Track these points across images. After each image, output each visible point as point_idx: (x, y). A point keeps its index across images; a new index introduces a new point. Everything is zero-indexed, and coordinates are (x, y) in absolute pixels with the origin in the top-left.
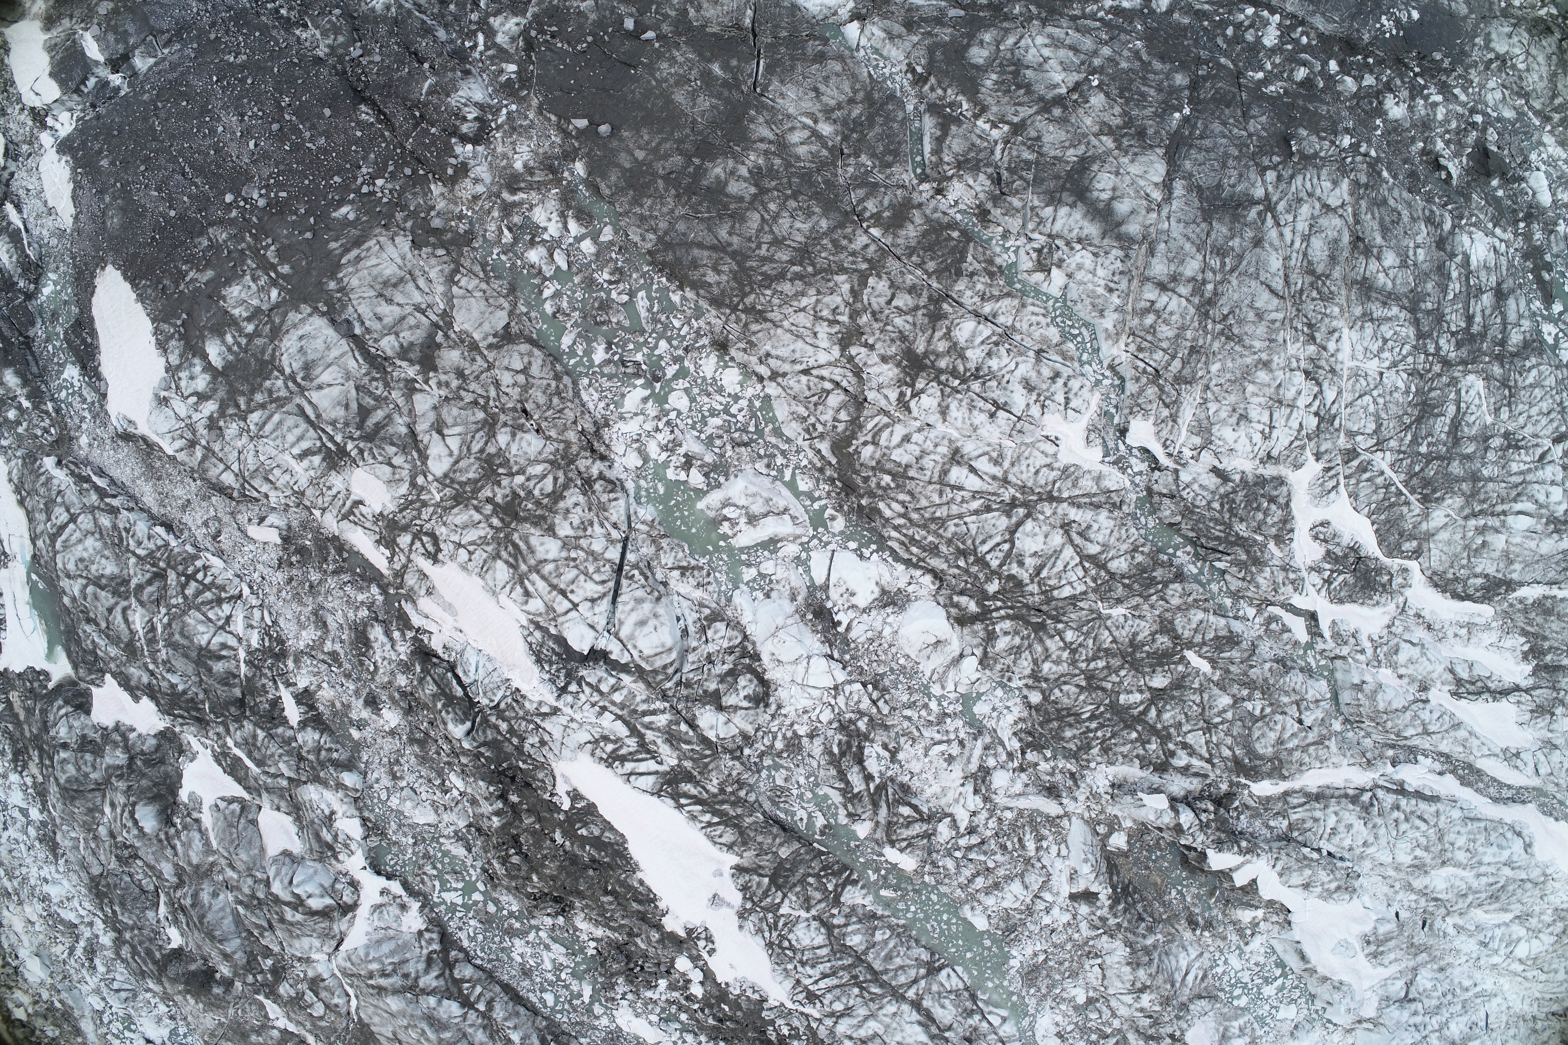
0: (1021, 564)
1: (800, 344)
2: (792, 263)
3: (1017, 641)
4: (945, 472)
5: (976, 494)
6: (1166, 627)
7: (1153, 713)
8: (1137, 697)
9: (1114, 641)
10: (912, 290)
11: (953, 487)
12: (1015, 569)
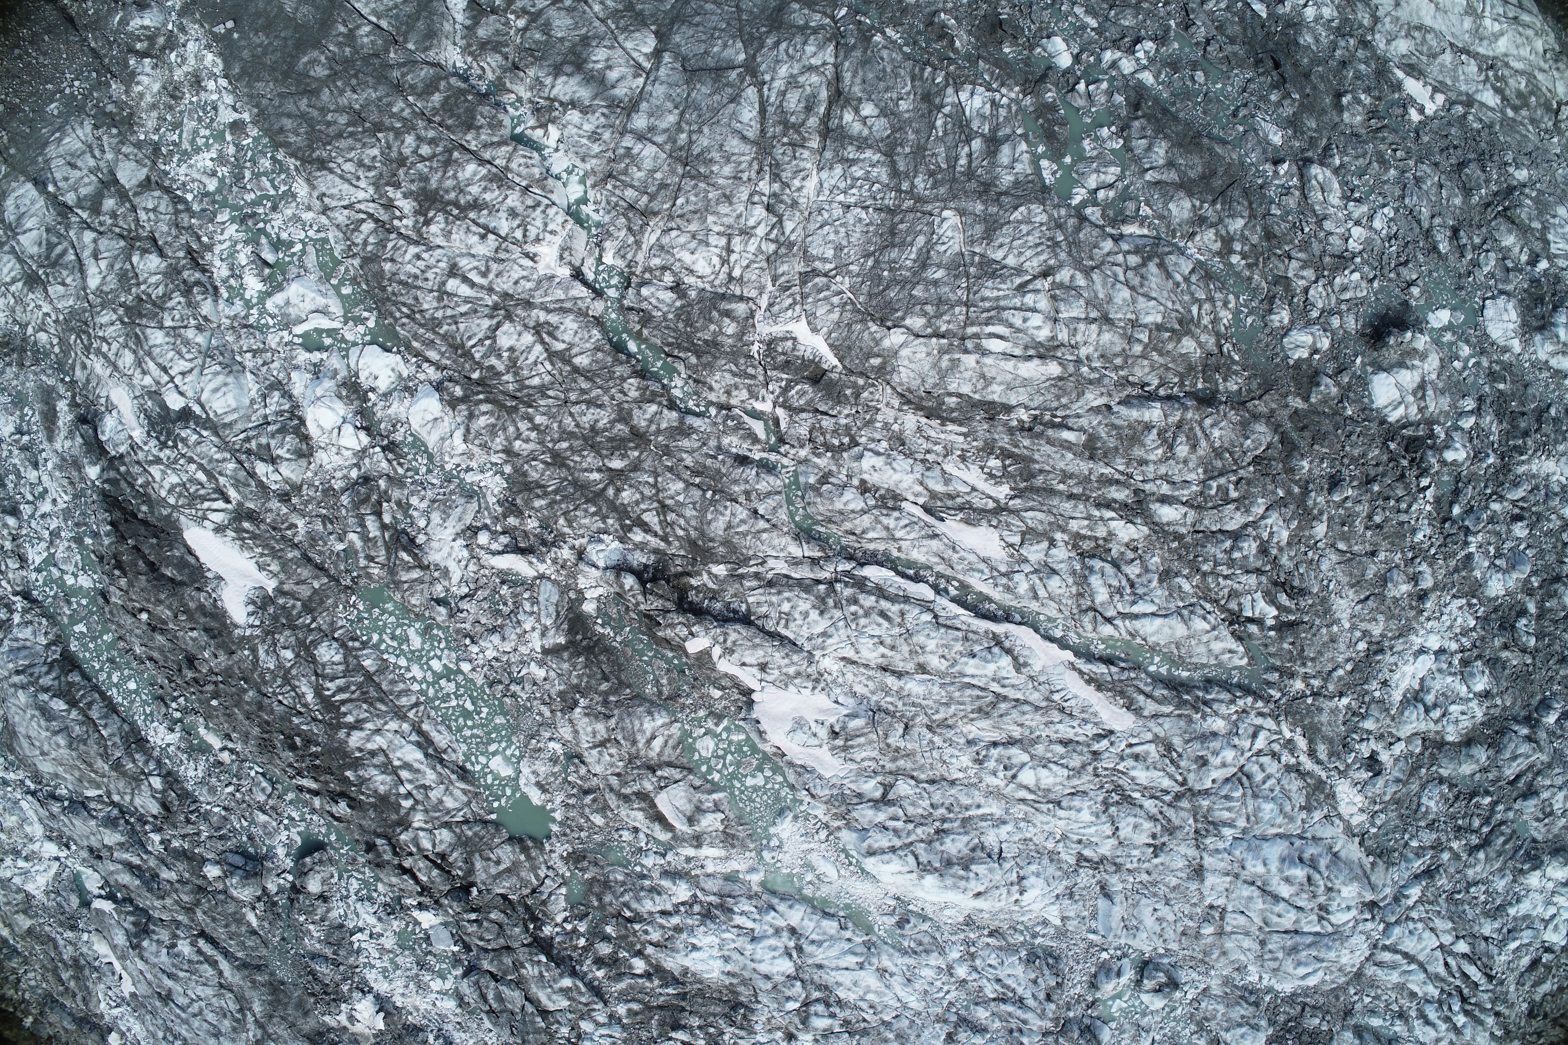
0: (499, 356)
1: (346, 186)
2: (348, 125)
3: (492, 420)
4: (444, 283)
5: (467, 301)
6: (624, 416)
7: (611, 492)
8: (596, 476)
9: (577, 425)
10: (432, 142)
11: (449, 295)
12: (493, 361)
